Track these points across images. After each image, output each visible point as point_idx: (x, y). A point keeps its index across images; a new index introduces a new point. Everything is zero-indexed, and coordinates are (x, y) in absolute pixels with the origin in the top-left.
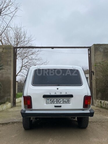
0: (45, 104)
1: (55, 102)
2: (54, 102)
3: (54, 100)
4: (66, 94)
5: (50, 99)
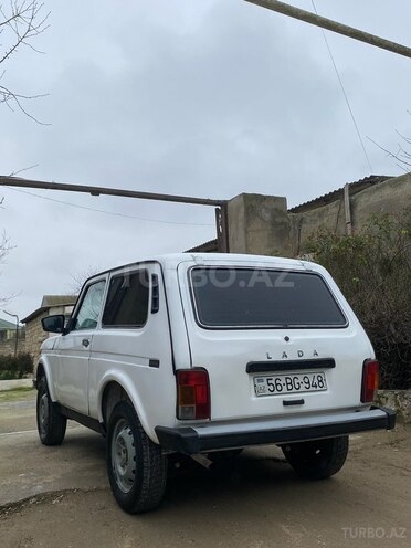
0: (254, 398)
1: (285, 389)
2: (279, 387)
3: (278, 382)
4: (316, 357)
5: (265, 376)
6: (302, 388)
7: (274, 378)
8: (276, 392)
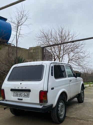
0: (12, 97)
2: (18, 95)
4: (26, 89)
5: (16, 92)
6: (23, 96)
7: (17, 93)
8: (17, 96)
